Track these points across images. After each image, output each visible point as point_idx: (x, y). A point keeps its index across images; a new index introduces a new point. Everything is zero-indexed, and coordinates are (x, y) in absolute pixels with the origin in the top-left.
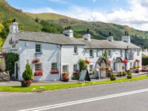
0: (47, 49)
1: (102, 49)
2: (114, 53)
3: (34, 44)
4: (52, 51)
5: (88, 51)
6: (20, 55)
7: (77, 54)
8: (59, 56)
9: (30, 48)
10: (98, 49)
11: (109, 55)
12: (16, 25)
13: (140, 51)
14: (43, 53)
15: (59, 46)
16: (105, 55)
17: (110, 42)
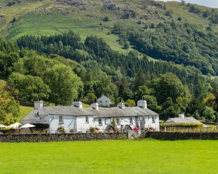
0: (67, 119)
1: (110, 118)
2: (123, 120)
3: (58, 116)
4: (71, 120)
5: (98, 119)
6: (51, 124)
7: (88, 123)
8: (75, 124)
9: (56, 119)
10: (106, 118)
11: (118, 122)
12: (42, 103)
13: (156, 118)
14: (64, 122)
15: (75, 117)
16: (113, 123)
17: (121, 109)
